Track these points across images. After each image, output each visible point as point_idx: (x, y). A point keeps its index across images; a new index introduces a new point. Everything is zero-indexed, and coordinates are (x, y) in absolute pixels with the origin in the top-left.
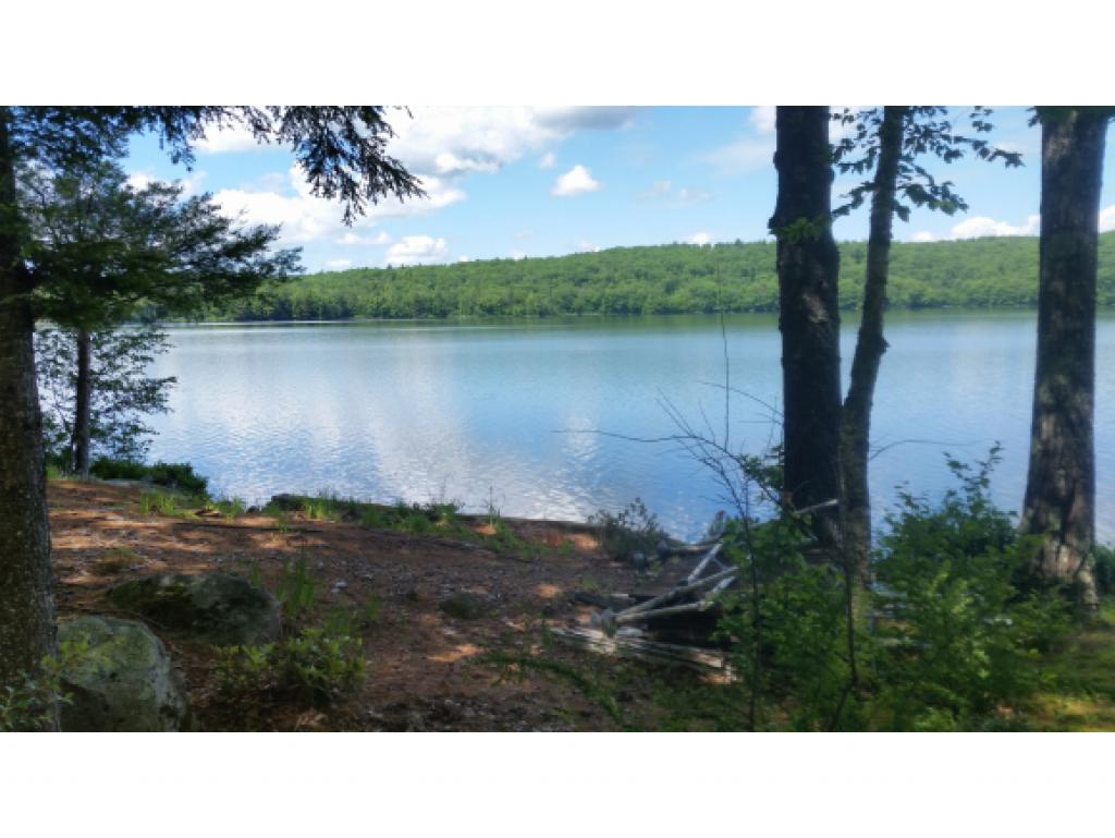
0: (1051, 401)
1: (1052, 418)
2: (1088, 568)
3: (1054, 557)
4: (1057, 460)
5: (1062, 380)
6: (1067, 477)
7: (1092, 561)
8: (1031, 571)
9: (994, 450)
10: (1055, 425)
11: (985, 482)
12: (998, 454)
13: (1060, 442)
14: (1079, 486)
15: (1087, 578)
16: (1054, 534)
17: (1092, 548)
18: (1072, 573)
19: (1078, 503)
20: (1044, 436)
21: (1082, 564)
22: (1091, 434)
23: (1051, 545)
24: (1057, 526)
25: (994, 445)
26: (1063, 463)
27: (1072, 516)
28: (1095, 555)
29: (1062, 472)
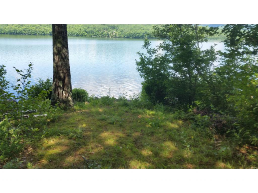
0: (57, 52)
1: (58, 56)
2: (70, 96)
3: (61, 94)
4: (60, 68)
5: (59, 45)
6: (63, 73)
7: (71, 94)
8: (56, 99)
9: (30, 65)
10: (58, 58)
11: (30, 76)
12: (31, 67)
13: (60, 63)
14: (66, 75)
15: (70, 98)
16: (61, 88)
17: (71, 91)
18: (66, 98)
19: (67, 79)
20: (56, 61)
21: (69, 95)
22: (69, 60)
23: (60, 91)
24: (61, 86)
25: (30, 64)
26: (62, 69)
27: (65, 83)
28: (72, 93)
29: (61, 71)
